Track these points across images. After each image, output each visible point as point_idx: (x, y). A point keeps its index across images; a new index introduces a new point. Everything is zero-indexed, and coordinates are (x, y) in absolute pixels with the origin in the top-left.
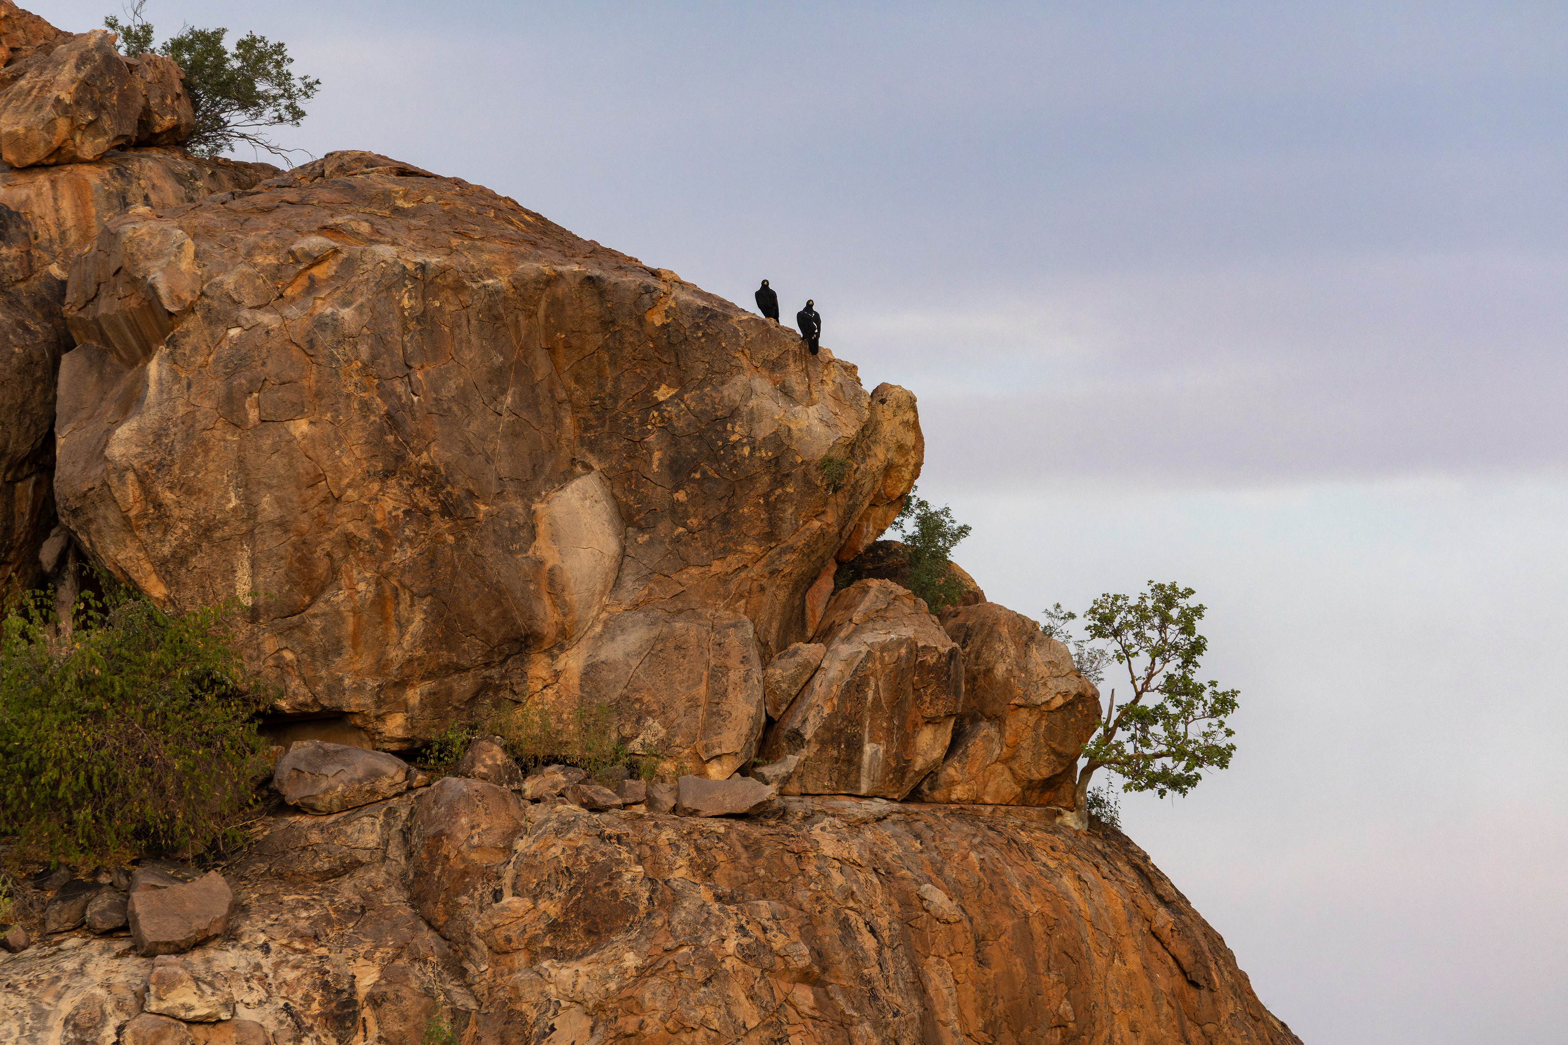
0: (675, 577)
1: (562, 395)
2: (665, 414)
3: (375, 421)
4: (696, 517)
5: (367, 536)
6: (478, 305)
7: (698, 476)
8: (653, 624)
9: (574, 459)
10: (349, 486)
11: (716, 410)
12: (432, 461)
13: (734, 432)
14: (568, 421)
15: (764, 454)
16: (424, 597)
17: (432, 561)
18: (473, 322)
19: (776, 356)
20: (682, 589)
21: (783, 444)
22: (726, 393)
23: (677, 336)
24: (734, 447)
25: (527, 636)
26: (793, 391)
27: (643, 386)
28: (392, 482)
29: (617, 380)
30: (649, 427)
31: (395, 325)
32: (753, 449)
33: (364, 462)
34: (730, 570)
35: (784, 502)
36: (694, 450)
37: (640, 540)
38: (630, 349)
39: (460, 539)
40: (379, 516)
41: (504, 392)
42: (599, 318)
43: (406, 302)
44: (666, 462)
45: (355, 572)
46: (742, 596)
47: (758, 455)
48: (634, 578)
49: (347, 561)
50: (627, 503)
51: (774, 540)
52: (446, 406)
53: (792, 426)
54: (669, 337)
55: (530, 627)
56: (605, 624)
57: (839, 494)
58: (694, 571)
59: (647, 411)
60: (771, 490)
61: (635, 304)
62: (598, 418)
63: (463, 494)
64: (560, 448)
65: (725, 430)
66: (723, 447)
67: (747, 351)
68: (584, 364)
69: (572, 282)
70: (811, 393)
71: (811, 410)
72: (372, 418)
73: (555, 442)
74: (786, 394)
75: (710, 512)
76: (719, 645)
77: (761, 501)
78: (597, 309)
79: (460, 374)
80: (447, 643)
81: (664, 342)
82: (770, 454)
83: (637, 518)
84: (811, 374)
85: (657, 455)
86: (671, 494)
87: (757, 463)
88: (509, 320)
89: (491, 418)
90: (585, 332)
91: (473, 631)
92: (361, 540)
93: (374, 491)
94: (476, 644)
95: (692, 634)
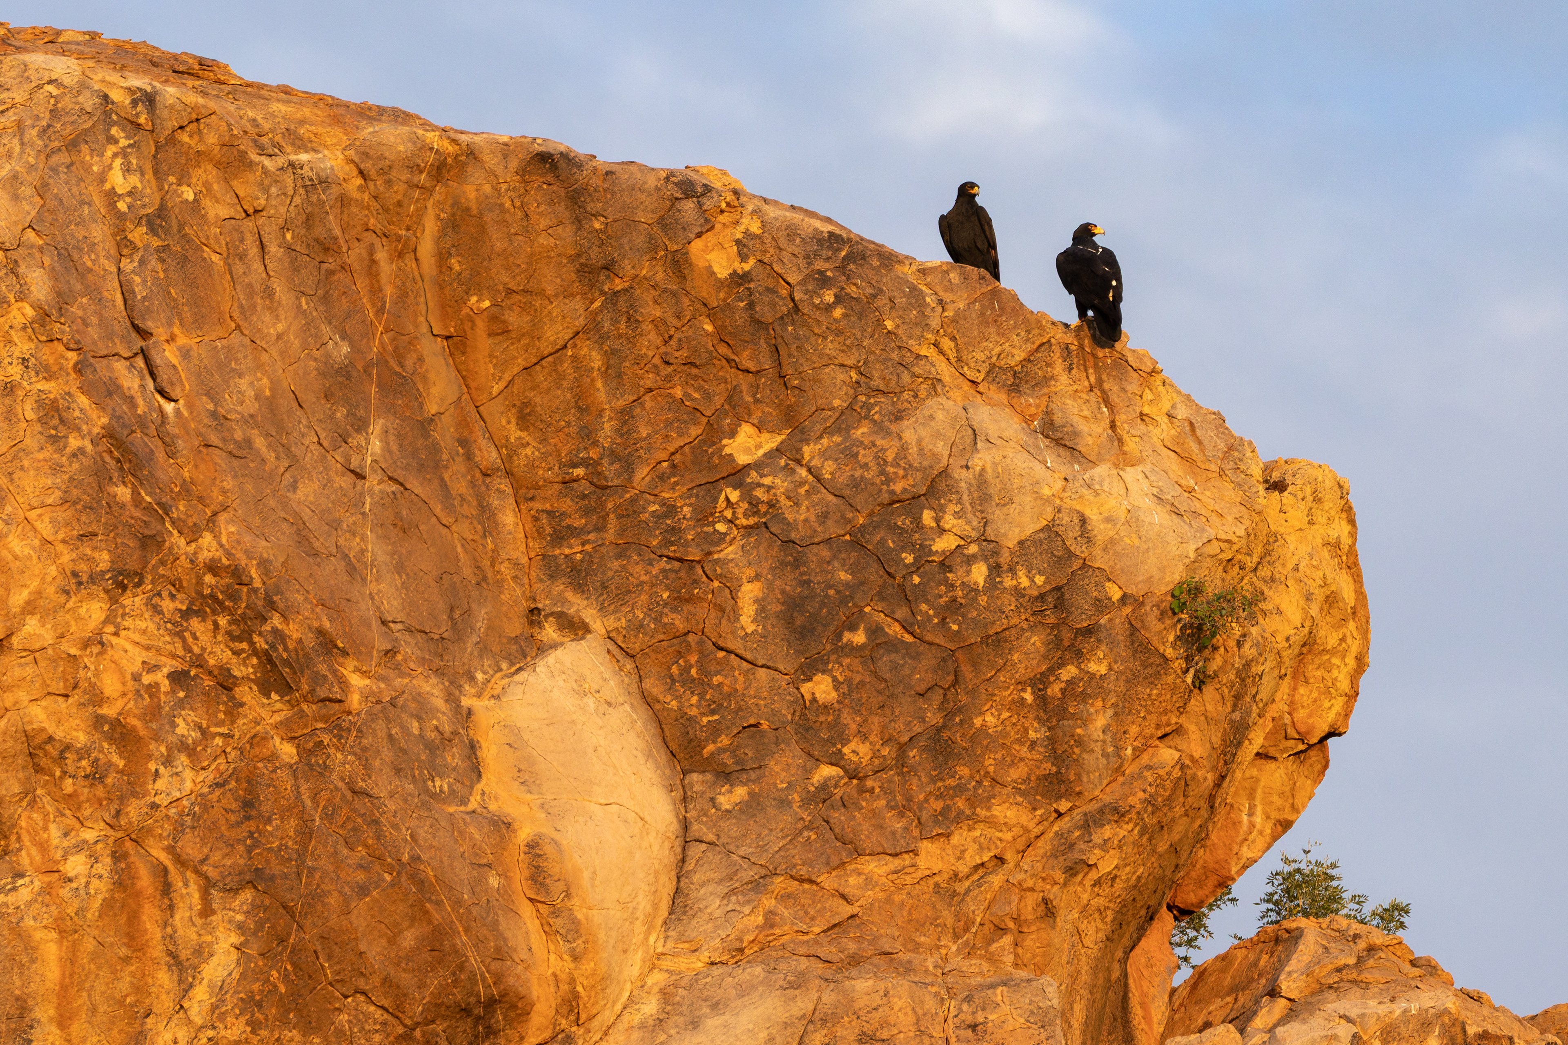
0: (828, 881)
1: (489, 455)
2: (759, 493)
3: (81, 450)
4: (864, 738)
5: (81, 738)
6: (279, 209)
7: (859, 638)
8: (798, 983)
9: (534, 611)
10: (30, 608)
11: (889, 479)
12: (229, 555)
13: (942, 531)
14: (508, 519)
15: (1025, 582)
16: (234, 891)
17: (248, 804)
18: (273, 249)
19: (1020, 355)
20: (849, 910)
21: (1071, 555)
22: (909, 436)
23: (773, 305)
24: (945, 566)
25: (491, 1004)
26: (1076, 434)
27: (695, 431)
28: (133, 601)
29: (625, 416)
30: (721, 527)
31: (99, 232)
32: (995, 569)
33: (60, 547)
34: (963, 869)
35: (1084, 697)
36: (844, 576)
37: (725, 801)
38: (653, 338)
39: (311, 752)
40: (110, 685)
41: (361, 426)
42: (572, 259)
43: (118, 180)
44: (775, 608)
45: (54, 832)
46: (1001, 930)
47: (1009, 582)
48: (723, 889)
49: (33, 803)
50: (682, 714)
51: (1068, 794)
52: (238, 435)
53: (1092, 514)
54: (751, 305)
55: (498, 979)
56: (666, 995)
57: (1209, 691)
58: (876, 867)
59: (713, 487)
60: (1051, 670)
61: (662, 223)
62: (586, 512)
63: (310, 641)
64: (500, 584)
65: (918, 524)
66: (917, 567)
67: (947, 344)
68: (540, 375)
69: (499, 170)
70: (1120, 441)
71: (1131, 474)
72: (74, 442)
73: (486, 563)
74: (1059, 443)
75: (900, 725)
76: (974, 1027)
77: (1028, 696)
78: (567, 232)
79: (260, 366)
80: (299, 1011)
81: (740, 318)
82: (1039, 580)
83: (710, 748)
84: (1114, 398)
85: (749, 592)
86: (795, 684)
87: (1009, 603)
88: (355, 255)
89: (345, 481)
90: (542, 293)
91: (361, 983)
92: (68, 747)
93: (93, 625)
94: (367, 1016)
95: (898, 1003)
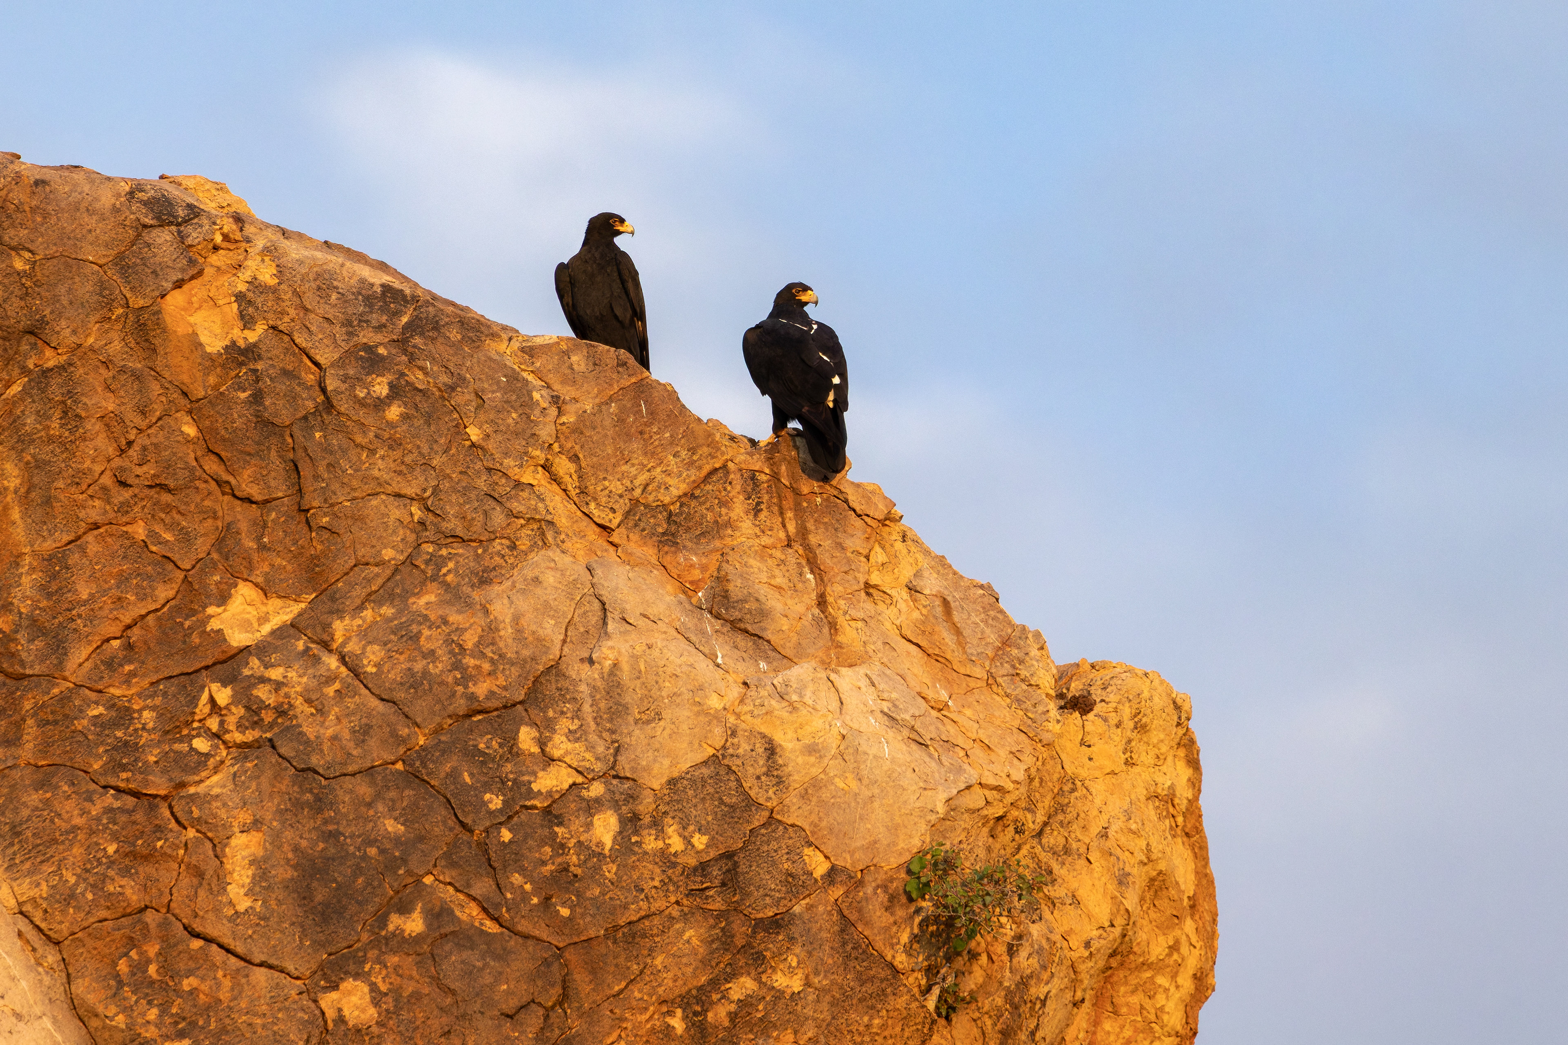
2: (262, 692)
7: (414, 924)
11: (466, 679)
13: (549, 760)
15: (676, 844)
19: (678, 487)
21: (750, 804)
22: (501, 609)
23: (293, 398)
24: (552, 815)
26: (763, 614)
27: (164, 592)
29: (55, 565)
30: (201, 744)
32: (631, 822)
35: (765, 1027)
36: (392, 826)
38: (102, 443)
44: (283, 873)
47: (651, 843)
53: (785, 739)
54: (257, 398)
57: (962, 1022)
59: (189, 680)
60: (715, 983)
61: (122, 263)
65: (512, 750)
66: (507, 817)
67: (564, 466)
70: (833, 626)
71: (848, 679)
74: (736, 626)
77: (677, 1023)
81: (240, 417)
82: (700, 841)
84: (824, 558)
85: (243, 848)
86: (312, 994)
87: (653, 876)
